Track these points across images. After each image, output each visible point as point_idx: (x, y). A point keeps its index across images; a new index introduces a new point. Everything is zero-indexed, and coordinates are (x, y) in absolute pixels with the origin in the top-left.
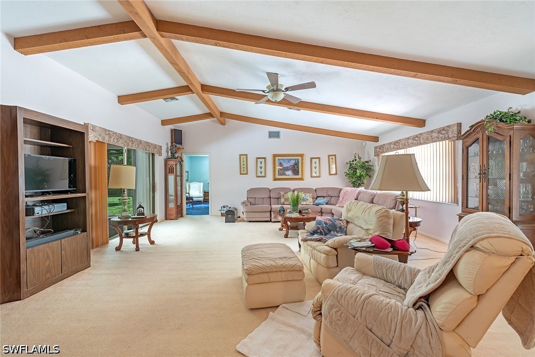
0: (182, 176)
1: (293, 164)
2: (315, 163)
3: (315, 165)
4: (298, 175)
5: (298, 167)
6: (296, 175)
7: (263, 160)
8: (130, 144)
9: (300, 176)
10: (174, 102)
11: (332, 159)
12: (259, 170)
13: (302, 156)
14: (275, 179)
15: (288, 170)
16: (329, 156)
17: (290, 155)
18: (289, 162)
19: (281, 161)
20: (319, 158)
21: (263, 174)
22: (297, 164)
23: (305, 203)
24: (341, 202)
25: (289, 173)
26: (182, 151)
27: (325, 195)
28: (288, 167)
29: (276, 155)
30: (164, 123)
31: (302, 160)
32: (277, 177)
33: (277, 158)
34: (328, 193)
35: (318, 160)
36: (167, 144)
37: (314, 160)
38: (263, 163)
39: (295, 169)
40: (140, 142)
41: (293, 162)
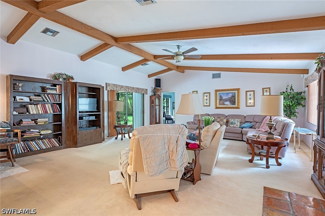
0: (160, 105)
1: (230, 97)
2: (250, 95)
3: (250, 97)
4: (235, 104)
5: (235, 99)
6: (233, 105)
7: (208, 94)
8: (128, 90)
9: (236, 106)
10: (147, 66)
11: (266, 91)
12: (205, 101)
13: (238, 90)
14: (217, 108)
15: (227, 101)
16: (263, 89)
17: (228, 90)
18: (227, 95)
19: (221, 95)
20: (254, 91)
21: (208, 104)
22: (234, 96)
23: (232, 126)
24: (262, 127)
25: (228, 103)
26: (161, 91)
27: (252, 121)
28: (226, 99)
29: (217, 90)
30: (149, 76)
31: (238, 93)
32: (218, 106)
33: (218, 93)
34: (254, 120)
35: (253, 92)
36: (152, 88)
37: (248, 93)
38: (208, 97)
39: (233, 100)
40: (133, 88)
41: (230, 95)
